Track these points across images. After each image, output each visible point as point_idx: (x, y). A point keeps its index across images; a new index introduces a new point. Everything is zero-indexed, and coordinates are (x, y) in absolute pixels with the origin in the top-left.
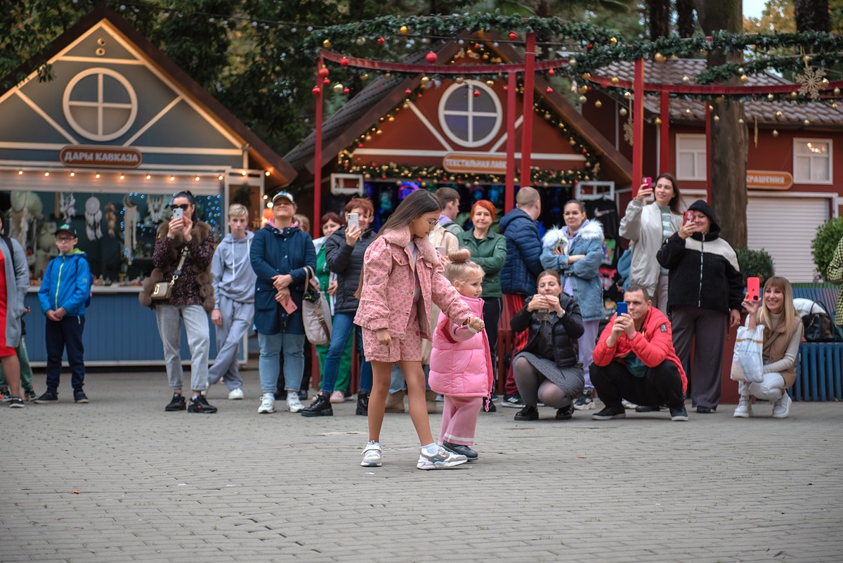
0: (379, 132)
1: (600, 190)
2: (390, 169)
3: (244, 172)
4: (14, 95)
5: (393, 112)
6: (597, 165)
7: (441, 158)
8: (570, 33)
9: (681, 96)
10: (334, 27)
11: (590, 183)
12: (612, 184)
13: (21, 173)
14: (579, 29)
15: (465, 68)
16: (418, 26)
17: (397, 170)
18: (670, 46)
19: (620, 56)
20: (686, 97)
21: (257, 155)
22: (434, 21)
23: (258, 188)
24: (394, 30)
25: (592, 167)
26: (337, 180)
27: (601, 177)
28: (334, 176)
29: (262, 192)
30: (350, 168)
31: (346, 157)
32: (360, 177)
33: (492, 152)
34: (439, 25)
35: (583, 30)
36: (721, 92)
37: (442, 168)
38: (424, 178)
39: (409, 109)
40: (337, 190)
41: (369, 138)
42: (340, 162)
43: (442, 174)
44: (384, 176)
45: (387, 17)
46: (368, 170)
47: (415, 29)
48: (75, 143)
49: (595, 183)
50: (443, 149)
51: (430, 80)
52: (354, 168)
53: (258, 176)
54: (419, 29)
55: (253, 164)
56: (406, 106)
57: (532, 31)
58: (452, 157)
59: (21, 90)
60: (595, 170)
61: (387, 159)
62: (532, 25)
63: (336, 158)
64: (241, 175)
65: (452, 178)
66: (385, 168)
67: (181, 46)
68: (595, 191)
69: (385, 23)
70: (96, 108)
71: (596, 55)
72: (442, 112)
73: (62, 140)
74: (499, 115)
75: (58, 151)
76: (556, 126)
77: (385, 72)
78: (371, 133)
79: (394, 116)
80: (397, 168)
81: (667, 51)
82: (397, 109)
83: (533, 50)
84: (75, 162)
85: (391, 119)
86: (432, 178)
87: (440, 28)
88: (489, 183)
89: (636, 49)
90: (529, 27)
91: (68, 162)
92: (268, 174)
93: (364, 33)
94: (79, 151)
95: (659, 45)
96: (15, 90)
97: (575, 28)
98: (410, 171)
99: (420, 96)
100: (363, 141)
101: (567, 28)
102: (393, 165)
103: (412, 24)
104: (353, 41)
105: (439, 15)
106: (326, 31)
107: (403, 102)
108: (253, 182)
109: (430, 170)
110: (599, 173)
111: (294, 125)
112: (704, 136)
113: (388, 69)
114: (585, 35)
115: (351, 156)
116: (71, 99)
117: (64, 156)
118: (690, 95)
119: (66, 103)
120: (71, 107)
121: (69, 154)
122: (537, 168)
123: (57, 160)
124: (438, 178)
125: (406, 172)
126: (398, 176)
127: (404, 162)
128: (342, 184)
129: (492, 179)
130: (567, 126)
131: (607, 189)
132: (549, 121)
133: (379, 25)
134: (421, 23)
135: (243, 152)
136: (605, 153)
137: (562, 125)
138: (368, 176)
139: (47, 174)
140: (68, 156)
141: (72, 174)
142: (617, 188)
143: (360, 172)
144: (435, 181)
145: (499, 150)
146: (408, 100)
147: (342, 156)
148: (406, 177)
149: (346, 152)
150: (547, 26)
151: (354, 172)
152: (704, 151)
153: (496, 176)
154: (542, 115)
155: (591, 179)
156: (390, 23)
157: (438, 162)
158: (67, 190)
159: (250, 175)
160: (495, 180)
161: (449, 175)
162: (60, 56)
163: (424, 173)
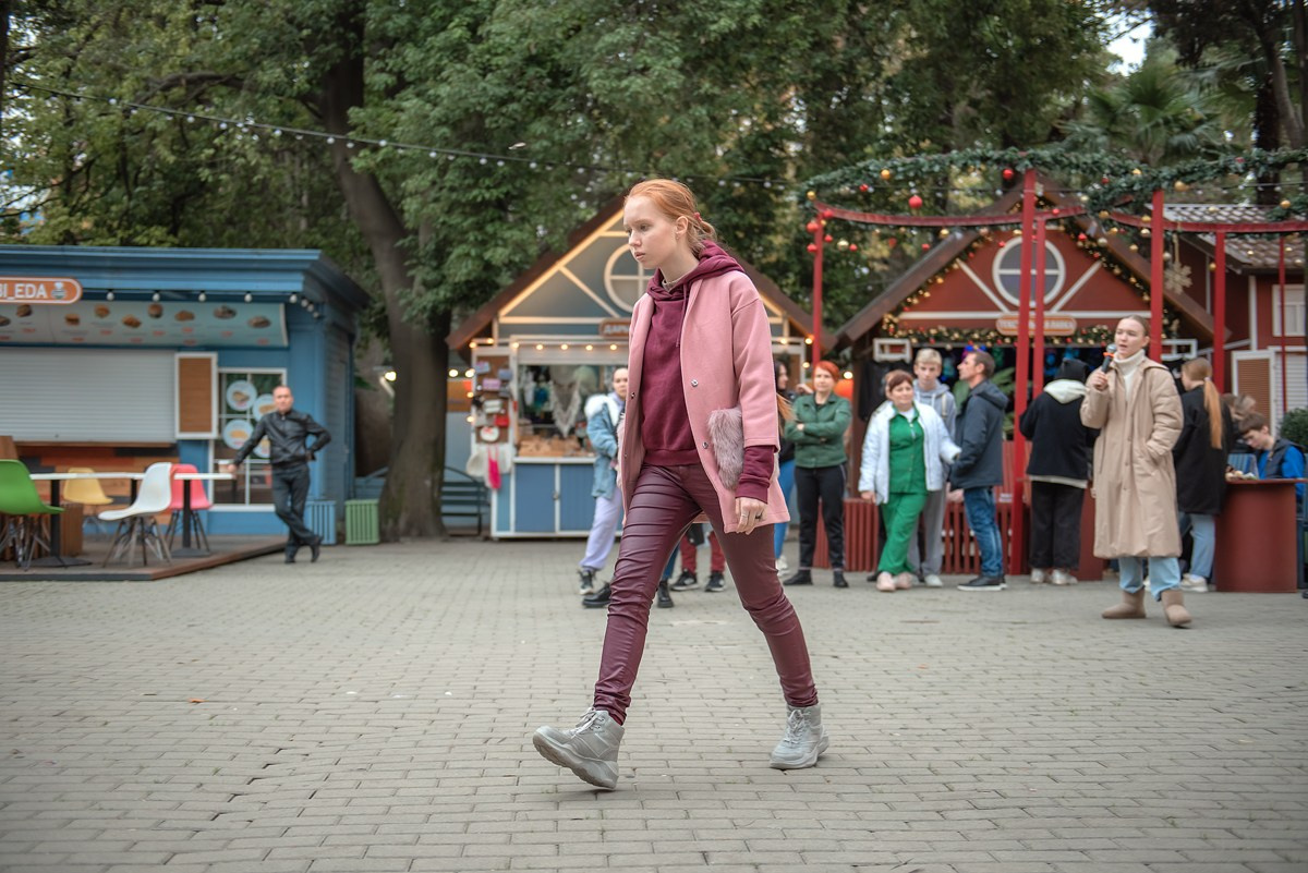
0: (927, 295)
1: (1180, 349)
2: (940, 333)
3: (784, 340)
4: (559, 273)
5: (941, 272)
6: (1176, 322)
7: (994, 321)
8: (1077, 167)
9: (1240, 235)
10: (818, 177)
11: (1168, 342)
12: (1193, 343)
13: (564, 347)
14: (1089, 161)
15: (989, 218)
16: (900, 169)
17: (946, 334)
18: (1192, 172)
19: (1135, 188)
20: (1247, 236)
21: (798, 324)
22: (917, 162)
23: (798, 356)
24: (875, 175)
25: (1170, 324)
26: (882, 347)
27: (1182, 334)
28: (877, 342)
29: (803, 358)
30: (895, 332)
31: (891, 322)
32: (906, 342)
33: (1054, 312)
34: (922, 166)
35: (1095, 163)
36: (1292, 229)
37: (996, 330)
38: (975, 341)
39: (960, 270)
40: (878, 356)
41: (915, 301)
42: (884, 327)
43: (996, 337)
44: (932, 340)
45: (868, 162)
46: (915, 335)
47: (897, 173)
48: (616, 316)
49: (1174, 342)
50: (997, 309)
51: (951, 232)
52: (900, 333)
53: (798, 344)
54: (904, 172)
55: (794, 332)
56: (955, 266)
57: (1030, 166)
58: (1007, 318)
59: (567, 266)
60: (1174, 327)
61: (935, 323)
62: (1031, 160)
63: (881, 322)
64: (779, 343)
65: (1007, 340)
66: (933, 332)
67: (723, 217)
68: (1174, 351)
69: (866, 168)
70: (636, 282)
71: (1111, 189)
72: (997, 271)
73: (604, 313)
74: (1061, 272)
75: (597, 325)
76: (1127, 282)
77: (899, 227)
78: (919, 296)
79: (944, 278)
80: (948, 331)
81: (1189, 178)
82: (946, 270)
83: (1033, 187)
84: (615, 334)
85: (940, 280)
86: (986, 341)
87: (924, 170)
88: (1050, 345)
89: (1154, 178)
90: (1027, 162)
91: (608, 335)
92: (809, 341)
93: (847, 180)
94: (618, 323)
95: (1179, 172)
96: (560, 266)
97: (1084, 160)
98: (960, 333)
99: (971, 255)
100: (909, 304)
101: (1074, 160)
102: (943, 329)
103: (894, 167)
104: (836, 191)
105: (924, 155)
106: (811, 183)
107: (953, 261)
108: (793, 350)
109: (983, 333)
110: (1179, 331)
111: (839, 291)
112: (1302, 287)
113: (900, 223)
114: (1099, 168)
115: (896, 320)
116: (615, 272)
117: (603, 328)
118: (1253, 234)
119: (608, 277)
120: (614, 283)
121: (608, 327)
122: (1105, 327)
123: (597, 333)
124: (993, 341)
125: (956, 335)
126: (947, 339)
127: (953, 326)
128: (887, 349)
129: (1052, 341)
130: (1140, 280)
131: (1187, 349)
132: (1118, 277)
133: (859, 172)
134: (904, 165)
135: (784, 318)
136: (1185, 309)
137: (1133, 280)
138: (914, 341)
139: (589, 348)
140: (608, 330)
141: (613, 347)
142: (1200, 347)
143: (908, 337)
144: (989, 344)
145: (1064, 309)
146: (958, 260)
147: (887, 320)
148: (957, 341)
149: (890, 316)
150: (1049, 159)
151: (901, 337)
152: (1303, 303)
153: (1058, 337)
154: (1111, 270)
155: (1169, 337)
156: (871, 168)
157: (992, 324)
158: (609, 363)
159: (791, 343)
160: (1056, 342)
161: (1004, 337)
162: (603, 231)
163: (976, 336)
